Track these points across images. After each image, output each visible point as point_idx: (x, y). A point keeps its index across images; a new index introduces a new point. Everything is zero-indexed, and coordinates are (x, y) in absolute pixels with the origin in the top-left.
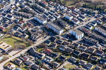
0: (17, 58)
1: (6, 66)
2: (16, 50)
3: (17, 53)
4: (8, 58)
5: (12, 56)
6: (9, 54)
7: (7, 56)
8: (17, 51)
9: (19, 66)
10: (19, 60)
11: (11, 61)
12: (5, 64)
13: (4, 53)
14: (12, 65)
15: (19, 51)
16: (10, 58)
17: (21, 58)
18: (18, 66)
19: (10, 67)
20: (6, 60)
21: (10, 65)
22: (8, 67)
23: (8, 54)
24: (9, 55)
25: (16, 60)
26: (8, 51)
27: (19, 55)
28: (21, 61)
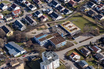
0: (84, 46)
1: (68, 55)
2: (85, 36)
3: (86, 40)
4: (73, 45)
5: (78, 42)
6: (75, 39)
7: (72, 42)
8: (87, 37)
9: (85, 58)
10: (86, 49)
11: (75, 50)
12: (67, 52)
13: (69, 37)
14: (76, 56)
15: (90, 37)
16: (75, 45)
17: (89, 47)
18: (83, 58)
19: (73, 57)
20: (70, 46)
21: (74, 55)
22: (71, 57)
23: (73, 39)
24: (74, 41)
25: (83, 49)
26: (74, 35)
27: (87, 43)
28: (89, 52)
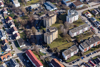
0: (95, 9)
1: (84, 13)
2: (96, 2)
3: (96, 5)
4: (87, 7)
5: (91, 6)
6: (89, 4)
7: (87, 5)
8: (96, 4)
9: (95, 16)
10: (96, 11)
11: (89, 10)
12: (84, 12)
13: (85, 2)
14: (89, 14)
15: (98, 3)
16: (89, 7)
17: (98, 10)
19: (87, 15)
20: (85, 8)
21: (88, 13)
22: (86, 14)
23: (88, 4)
24: (88, 5)
25: (94, 10)
26: (89, 1)
27: (97, 7)
28: (98, 13)
